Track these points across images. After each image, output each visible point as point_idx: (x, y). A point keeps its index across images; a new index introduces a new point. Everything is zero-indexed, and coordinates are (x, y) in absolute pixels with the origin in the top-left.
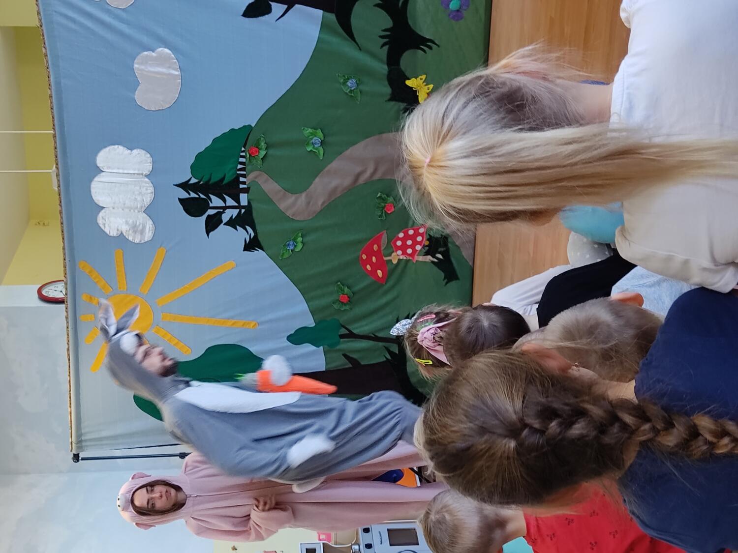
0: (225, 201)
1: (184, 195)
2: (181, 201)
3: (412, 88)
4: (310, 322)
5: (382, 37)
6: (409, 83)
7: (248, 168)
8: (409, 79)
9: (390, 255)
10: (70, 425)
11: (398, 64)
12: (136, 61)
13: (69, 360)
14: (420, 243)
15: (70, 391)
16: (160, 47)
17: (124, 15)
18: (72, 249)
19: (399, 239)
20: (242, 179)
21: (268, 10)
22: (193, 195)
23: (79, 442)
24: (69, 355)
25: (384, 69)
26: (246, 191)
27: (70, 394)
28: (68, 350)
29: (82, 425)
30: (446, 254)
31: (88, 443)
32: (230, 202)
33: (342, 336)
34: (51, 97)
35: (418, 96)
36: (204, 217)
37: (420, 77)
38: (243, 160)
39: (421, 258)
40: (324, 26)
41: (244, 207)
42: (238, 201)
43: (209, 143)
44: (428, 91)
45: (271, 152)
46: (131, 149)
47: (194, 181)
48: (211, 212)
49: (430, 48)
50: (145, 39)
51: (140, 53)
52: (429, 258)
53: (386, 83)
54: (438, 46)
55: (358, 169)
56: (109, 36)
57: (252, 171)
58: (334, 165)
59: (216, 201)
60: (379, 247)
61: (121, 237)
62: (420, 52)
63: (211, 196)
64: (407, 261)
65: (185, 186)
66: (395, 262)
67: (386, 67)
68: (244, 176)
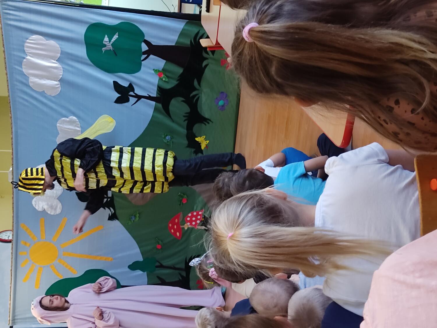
2: (77, 194)
3: (198, 142)
4: (141, 259)
5: (184, 116)
6: (197, 139)
8: (197, 137)
9: (184, 225)
10: (9, 311)
11: (192, 129)
12: (58, 122)
13: (11, 275)
14: (199, 219)
15: (11, 292)
16: (71, 116)
17: (53, 99)
18: (17, 217)
19: (189, 217)
21: (128, 100)
23: (14, 320)
24: (11, 273)
25: (184, 131)
27: (11, 294)
28: (11, 270)
29: (16, 311)
31: (18, 321)
33: (157, 267)
34: (12, 138)
35: (201, 146)
37: (202, 137)
39: (199, 227)
40: (156, 109)
41: (109, 198)
44: (206, 144)
49: (208, 123)
50: (64, 112)
51: (60, 118)
52: (204, 228)
53: (186, 138)
54: (212, 122)
56: (45, 109)
60: (178, 221)
61: (44, 212)
62: (203, 125)
64: (192, 228)
66: (186, 228)
67: (186, 131)
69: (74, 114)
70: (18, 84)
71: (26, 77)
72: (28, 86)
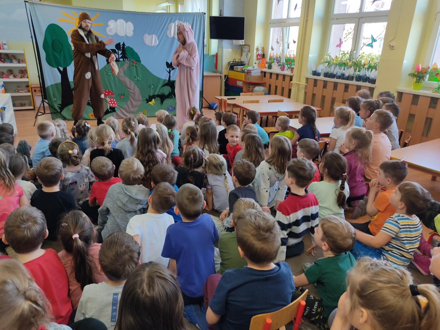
0: (120, 54)
1: (121, 44)
2: (119, 43)
5: (163, 93)
6: (153, 100)
7: (130, 61)
9: (108, 97)
14: (113, 105)
17: (165, 34)
18: (103, 12)
19: (113, 100)
20: (127, 59)
22: (121, 46)
26: (124, 60)
30: (111, 112)
32: (120, 56)
35: (150, 102)
36: (116, 49)
38: (132, 60)
39: (109, 106)
41: (119, 60)
42: (121, 58)
43: (136, 51)
45: (135, 67)
46: (133, 31)
47: (125, 47)
48: (117, 51)
50: (160, 38)
51: (157, 36)
52: (109, 108)
55: (132, 89)
56: (160, 30)
57: (129, 62)
58: (133, 83)
59: (120, 52)
60: (110, 95)
61: (108, 26)
63: (121, 51)
64: (107, 102)
65: (124, 44)
66: (106, 99)
67: (156, 94)
68: (128, 60)
69: (159, 43)
70: (171, 18)
71: (174, 21)
72: (170, 22)
